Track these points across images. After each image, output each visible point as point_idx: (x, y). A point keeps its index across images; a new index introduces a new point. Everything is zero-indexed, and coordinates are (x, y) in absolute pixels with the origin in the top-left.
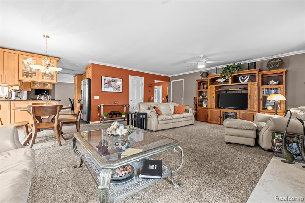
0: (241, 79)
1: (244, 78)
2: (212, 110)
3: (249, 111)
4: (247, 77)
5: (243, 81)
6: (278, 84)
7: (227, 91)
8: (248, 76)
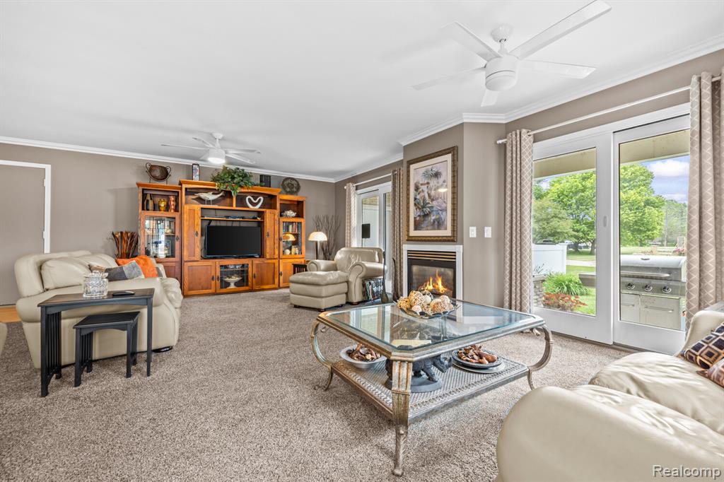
0: (249, 200)
1: (255, 200)
2: (195, 264)
3: (268, 259)
4: (260, 200)
5: (254, 204)
6: (295, 217)
7: (211, 221)
8: (262, 198)
